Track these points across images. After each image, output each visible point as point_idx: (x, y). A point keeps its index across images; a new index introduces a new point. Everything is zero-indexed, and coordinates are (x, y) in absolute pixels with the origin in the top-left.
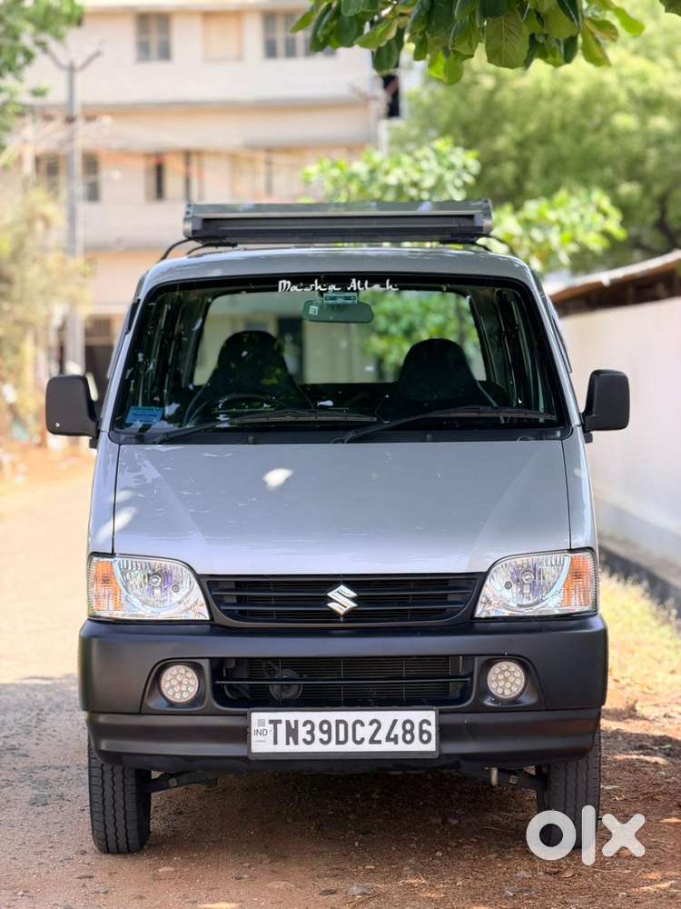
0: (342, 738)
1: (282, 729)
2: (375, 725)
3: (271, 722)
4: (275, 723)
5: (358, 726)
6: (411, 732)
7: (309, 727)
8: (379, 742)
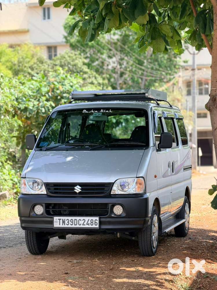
0: (76, 224)
1: (61, 221)
2: (84, 221)
3: (59, 219)
4: (60, 220)
5: (80, 221)
6: (93, 222)
7: (68, 221)
8: (85, 225)
